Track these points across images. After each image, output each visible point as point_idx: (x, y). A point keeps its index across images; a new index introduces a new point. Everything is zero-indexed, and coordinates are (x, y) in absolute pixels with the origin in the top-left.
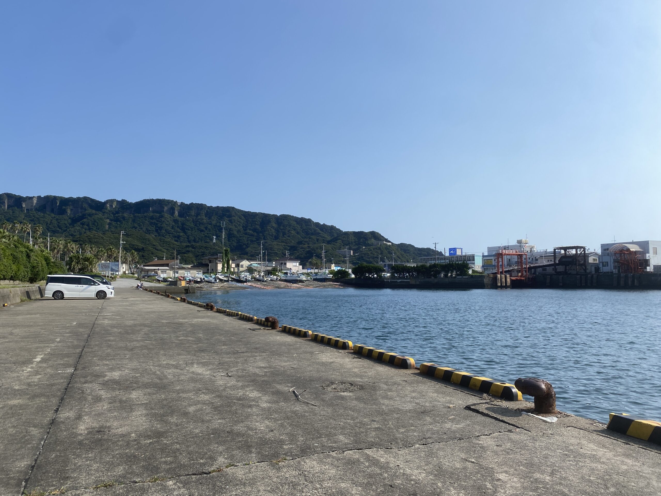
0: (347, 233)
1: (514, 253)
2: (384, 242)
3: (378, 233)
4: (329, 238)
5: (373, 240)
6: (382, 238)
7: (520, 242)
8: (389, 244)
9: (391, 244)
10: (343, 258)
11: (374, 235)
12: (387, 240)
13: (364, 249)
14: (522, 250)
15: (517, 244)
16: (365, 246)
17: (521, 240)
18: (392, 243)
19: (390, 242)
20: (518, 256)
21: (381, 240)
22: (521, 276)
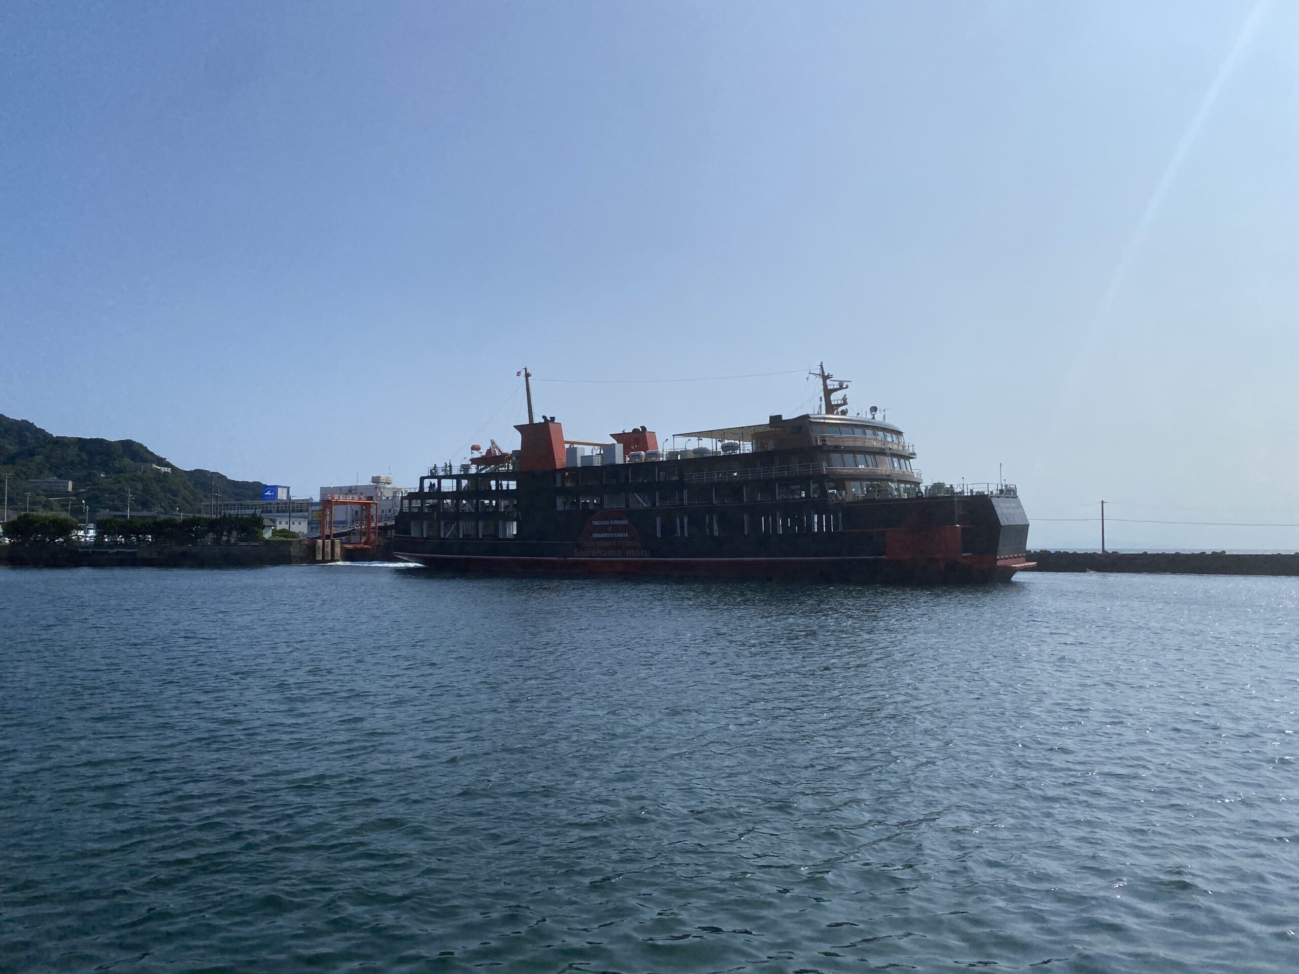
0: (61, 443)
1: (356, 500)
2: (154, 466)
3: (141, 445)
4: (13, 449)
5: (127, 461)
6: (149, 456)
7: (376, 480)
8: (164, 469)
9: (169, 470)
10: (45, 499)
11: (131, 449)
12: (161, 462)
13: (103, 478)
14: (379, 494)
15: (371, 484)
16: (107, 473)
17: (379, 477)
18: (174, 468)
19: (168, 465)
20: (362, 506)
21: (145, 461)
22: (365, 543)
